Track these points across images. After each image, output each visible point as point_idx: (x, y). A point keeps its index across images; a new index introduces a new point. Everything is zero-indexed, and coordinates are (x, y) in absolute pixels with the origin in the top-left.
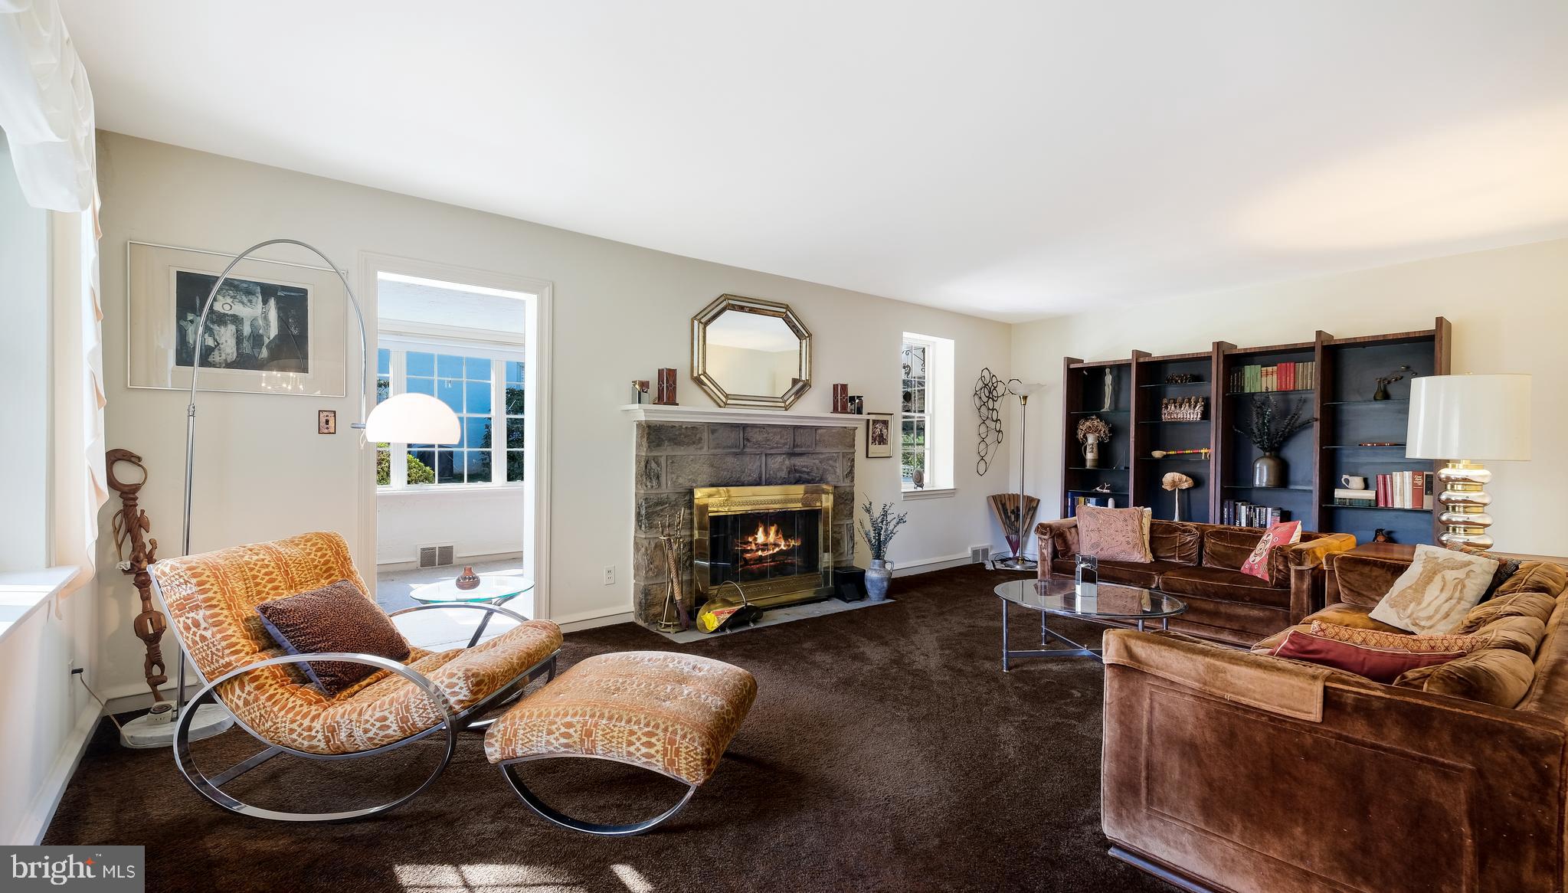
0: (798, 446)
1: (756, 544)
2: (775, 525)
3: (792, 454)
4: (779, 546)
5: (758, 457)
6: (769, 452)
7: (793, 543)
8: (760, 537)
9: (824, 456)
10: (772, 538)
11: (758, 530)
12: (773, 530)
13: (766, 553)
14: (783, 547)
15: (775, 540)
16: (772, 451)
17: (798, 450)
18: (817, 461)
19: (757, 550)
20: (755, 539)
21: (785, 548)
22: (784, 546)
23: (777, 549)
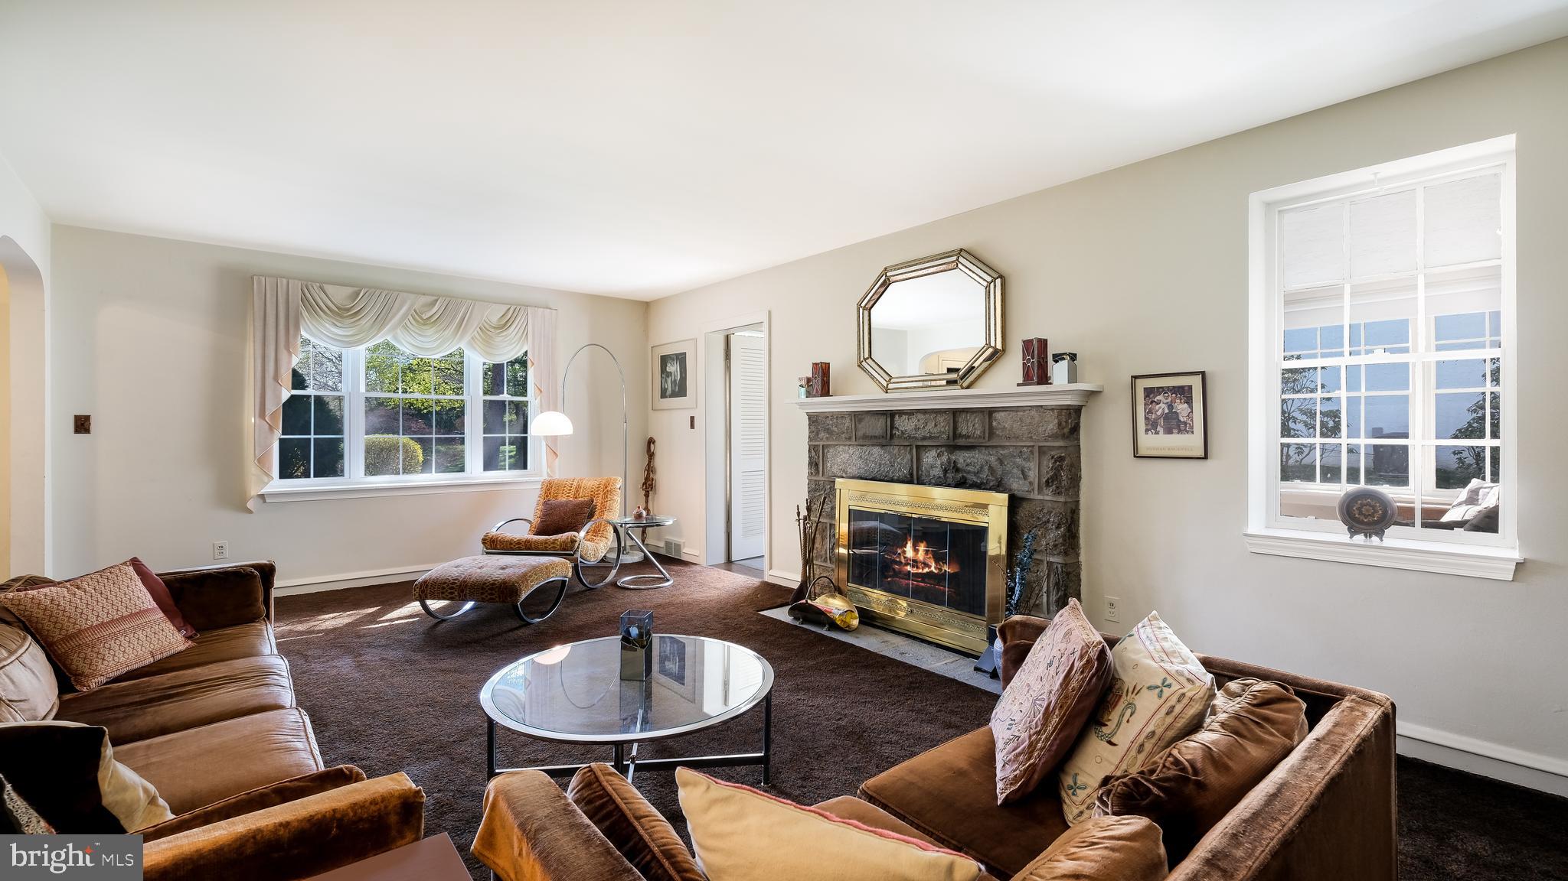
0: (961, 436)
1: (905, 558)
2: (925, 542)
3: (953, 448)
4: (929, 567)
5: (909, 448)
6: (920, 444)
7: (946, 568)
8: (909, 551)
9: (1005, 452)
10: (921, 556)
11: (907, 543)
12: (922, 548)
13: (914, 571)
14: (933, 569)
15: (924, 559)
16: (925, 443)
17: (961, 442)
18: (993, 459)
19: (907, 564)
20: (904, 552)
21: (936, 571)
22: (935, 568)
23: (926, 570)
